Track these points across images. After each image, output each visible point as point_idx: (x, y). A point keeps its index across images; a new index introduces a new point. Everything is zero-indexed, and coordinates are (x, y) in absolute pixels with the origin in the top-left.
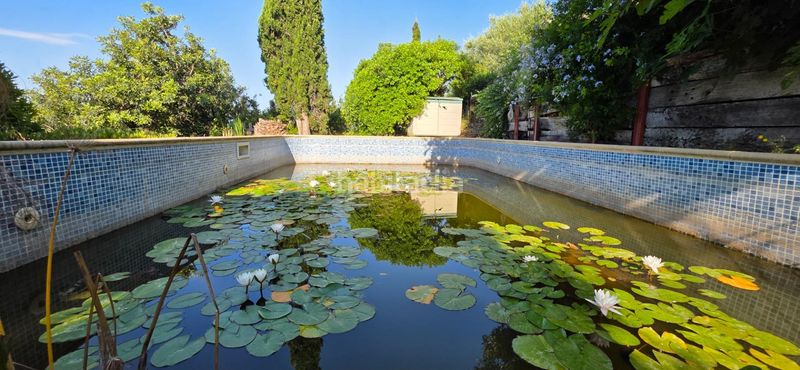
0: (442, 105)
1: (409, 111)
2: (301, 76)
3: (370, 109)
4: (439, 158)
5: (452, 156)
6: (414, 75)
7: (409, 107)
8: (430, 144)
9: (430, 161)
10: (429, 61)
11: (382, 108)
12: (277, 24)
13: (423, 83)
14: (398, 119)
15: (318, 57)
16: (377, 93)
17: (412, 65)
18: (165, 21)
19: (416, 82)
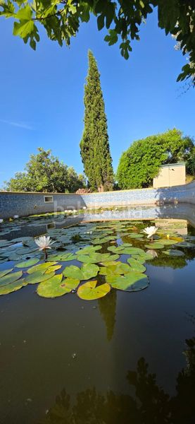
0: (171, 168)
1: (149, 175)
2: (98, 166)
3: (127, 176)
4: (165, 199)
5: (173, 196)
6: (150, 154)
7: (150, 172)
8: (158, 191)
9: (159, 201)
10: (159, 144)
11: (133, 175)
12: (87, 144)
13: (156, 158)
14: (144, 180)
15: (106, 156)
16: (130, 167)
17: (148, 148)
18: (44, 153)
19: (152, 157)
